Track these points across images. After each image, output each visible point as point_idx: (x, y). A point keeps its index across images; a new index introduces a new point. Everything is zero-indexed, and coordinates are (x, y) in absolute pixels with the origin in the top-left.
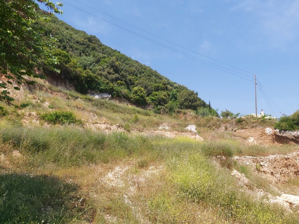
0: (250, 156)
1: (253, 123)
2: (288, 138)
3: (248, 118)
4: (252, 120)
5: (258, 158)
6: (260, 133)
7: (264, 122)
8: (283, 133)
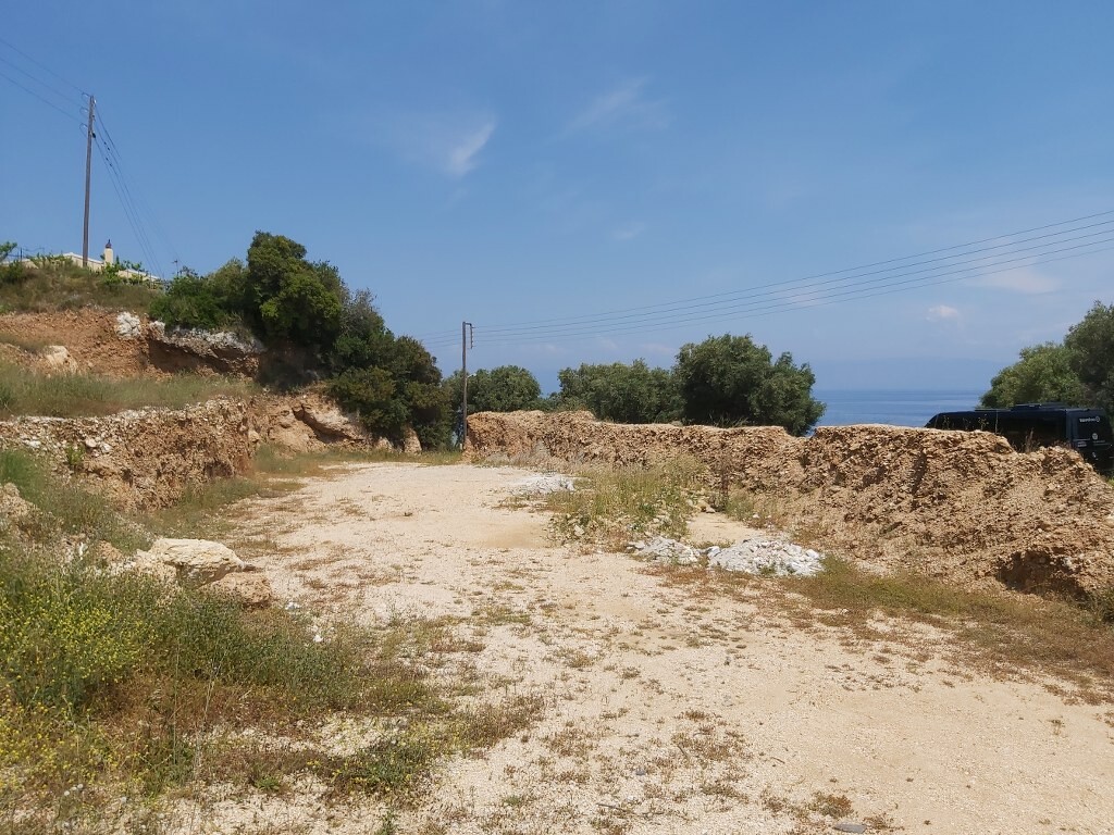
0: (45, 414)
1: (71, 290)
2: (194, 355)
3: (48, 269)
4: (67, 280)
5: (78, 422)
6: (92, 329)
7: (110, 289)
8: (180, 335)
